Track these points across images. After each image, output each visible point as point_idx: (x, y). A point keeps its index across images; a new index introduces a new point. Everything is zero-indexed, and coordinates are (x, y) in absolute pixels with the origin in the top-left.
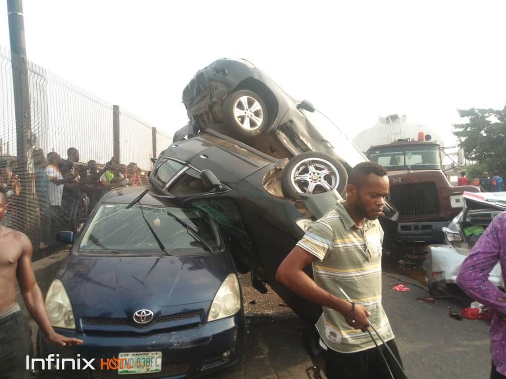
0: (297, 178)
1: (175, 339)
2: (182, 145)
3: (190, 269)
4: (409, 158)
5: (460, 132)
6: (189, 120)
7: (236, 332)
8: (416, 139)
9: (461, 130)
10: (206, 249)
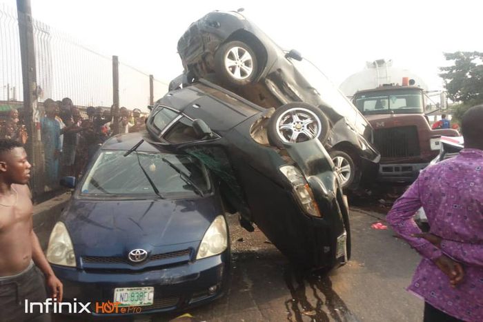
0: (282, 128)
1: (165, 276)
2: (177, 94)
3: (182, 211)
4: (394, 103)
5: (446, 74)
6: (184, 69)
7: (222, 268)
8: (401, 84)
9: (447, 72)
10: (197, 193)
